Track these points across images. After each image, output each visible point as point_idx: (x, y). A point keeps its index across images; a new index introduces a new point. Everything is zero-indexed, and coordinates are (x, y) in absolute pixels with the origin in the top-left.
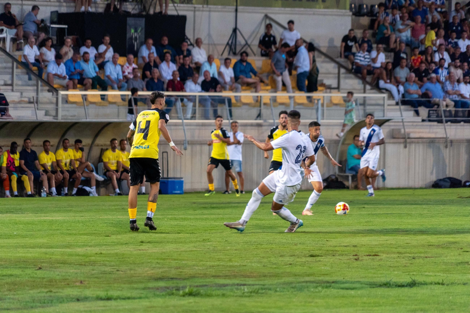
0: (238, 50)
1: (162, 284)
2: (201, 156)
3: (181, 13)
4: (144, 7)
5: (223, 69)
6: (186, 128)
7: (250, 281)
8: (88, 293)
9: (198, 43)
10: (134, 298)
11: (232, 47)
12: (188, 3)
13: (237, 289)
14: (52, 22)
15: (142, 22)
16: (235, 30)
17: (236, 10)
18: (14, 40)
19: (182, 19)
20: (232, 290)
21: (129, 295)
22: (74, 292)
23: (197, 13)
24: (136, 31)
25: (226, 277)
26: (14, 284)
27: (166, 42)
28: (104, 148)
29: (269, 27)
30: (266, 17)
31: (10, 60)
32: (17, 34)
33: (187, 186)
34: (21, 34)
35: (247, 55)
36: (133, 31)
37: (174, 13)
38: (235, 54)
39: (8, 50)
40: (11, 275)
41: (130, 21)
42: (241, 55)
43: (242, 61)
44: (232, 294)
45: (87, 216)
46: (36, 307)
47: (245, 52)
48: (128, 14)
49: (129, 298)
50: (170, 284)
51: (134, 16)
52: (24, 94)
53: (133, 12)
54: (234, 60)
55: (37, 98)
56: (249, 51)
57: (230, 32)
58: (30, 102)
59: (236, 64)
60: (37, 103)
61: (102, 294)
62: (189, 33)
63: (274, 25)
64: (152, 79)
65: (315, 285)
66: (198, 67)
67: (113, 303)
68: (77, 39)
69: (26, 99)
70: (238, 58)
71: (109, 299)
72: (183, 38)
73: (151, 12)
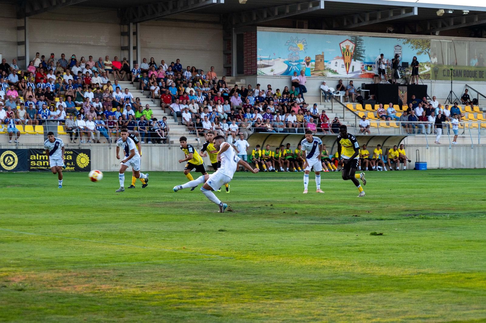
0: (452, 102)
1: (408, 213)
2: (435, 151)
3: (425, 84)
4: (407, 81)
5: (445, 111)
6: (427, 138)
7: (451, 212)
8: (371, 216)
9: (434, 99)
10: (394, 219)
11: (450, 100)
12: (428, 79)
13: (444, 216)
14: (363, 88)
15: (405, 88)
16: (451, 92)
17: (452, 82)
18: (344, 97)
19: (425, 87)
20: (441, 216)
21: (391, 218)
22: (365, 216)
23: (432, 84)
24: (403, 92)
25: (440, 210)
26: (337, 212)
27: (415, 98)
28: (388, 148)
29: (467, 90)
30: (466, 85)
31: (342, 106)
32: (345, 94)
33: (428, 166)
34: (348, 94)
35: (457, 104)
36: (401, 93)
37: (421, 84)
38: (451, 103)
39: (341, 102)
40: (337, 208)
41: (400, 88)
42: (454, 104)
43: (455, 107)
44: (441, 218)
45: (377, 180)
46: (346, 223)
47: (456, 103)
48: (399, 85)
49: (391, 219)
50: (412, 213)
51: (402, 85)
52: (349, 123)
53: (402, 83)
54: (451, 106)
55: (356, 124)
56: (458, 102)
57: (449, 93)
58: (352, 126)
59: (452, 108)
60: (355, 126)
61: (378, 217)
62: (429, 93)
63: (469, 89)
64: (411, 115)
65: (482, 214)
66: (434, 110)
67: (383, 222)
68: (374, 96)
69: (351, 125)
70: (453, 105)
71: (382, 220)
72: (426, 95)
73: (410, 83)
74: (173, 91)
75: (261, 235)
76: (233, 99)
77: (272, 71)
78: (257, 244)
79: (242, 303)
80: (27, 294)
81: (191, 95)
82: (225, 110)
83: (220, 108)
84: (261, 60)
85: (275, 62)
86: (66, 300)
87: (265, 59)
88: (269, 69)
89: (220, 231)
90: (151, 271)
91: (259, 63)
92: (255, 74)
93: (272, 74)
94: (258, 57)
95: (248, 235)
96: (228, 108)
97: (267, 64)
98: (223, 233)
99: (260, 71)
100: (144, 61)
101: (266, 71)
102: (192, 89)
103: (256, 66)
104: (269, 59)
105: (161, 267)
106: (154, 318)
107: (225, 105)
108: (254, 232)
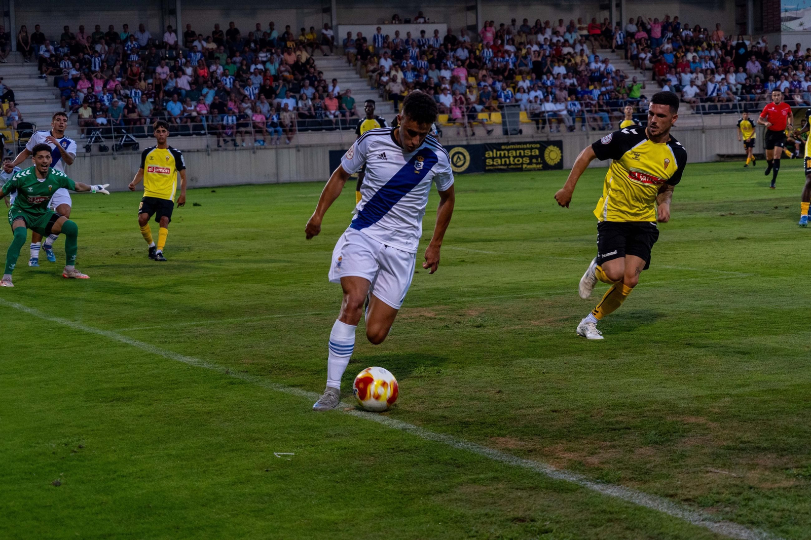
74: (670, 59)
75: (794, 242)
76: (749, 65)
77: (801, 24)
78: (790, 255)
79: (775, 334)
80: (489, 331)
81: (694, 62)
82: (739, 81)
83: (732, 78)
84: (786, 11)
85: (806, 13)
86: (539, 337)
87: (791, 10)
88: (797, 22)
89: (739, 239)
90: (649, 295)
91: (783, 15)
92: (778, 30)
93: (801, 28)
94: (783, 7)
95: (777, 242)
96: (743, 76)
97: (795, 16)
98: (744, 241)
99: (784, 25)
100: (631, 21)
101: (793, 25)
102: (695, 54)
103: (780, 20)
104: (797, 10)
105: (662, 289)
106: (658, 358)
107: (739, 74)
108: (784, 239)
